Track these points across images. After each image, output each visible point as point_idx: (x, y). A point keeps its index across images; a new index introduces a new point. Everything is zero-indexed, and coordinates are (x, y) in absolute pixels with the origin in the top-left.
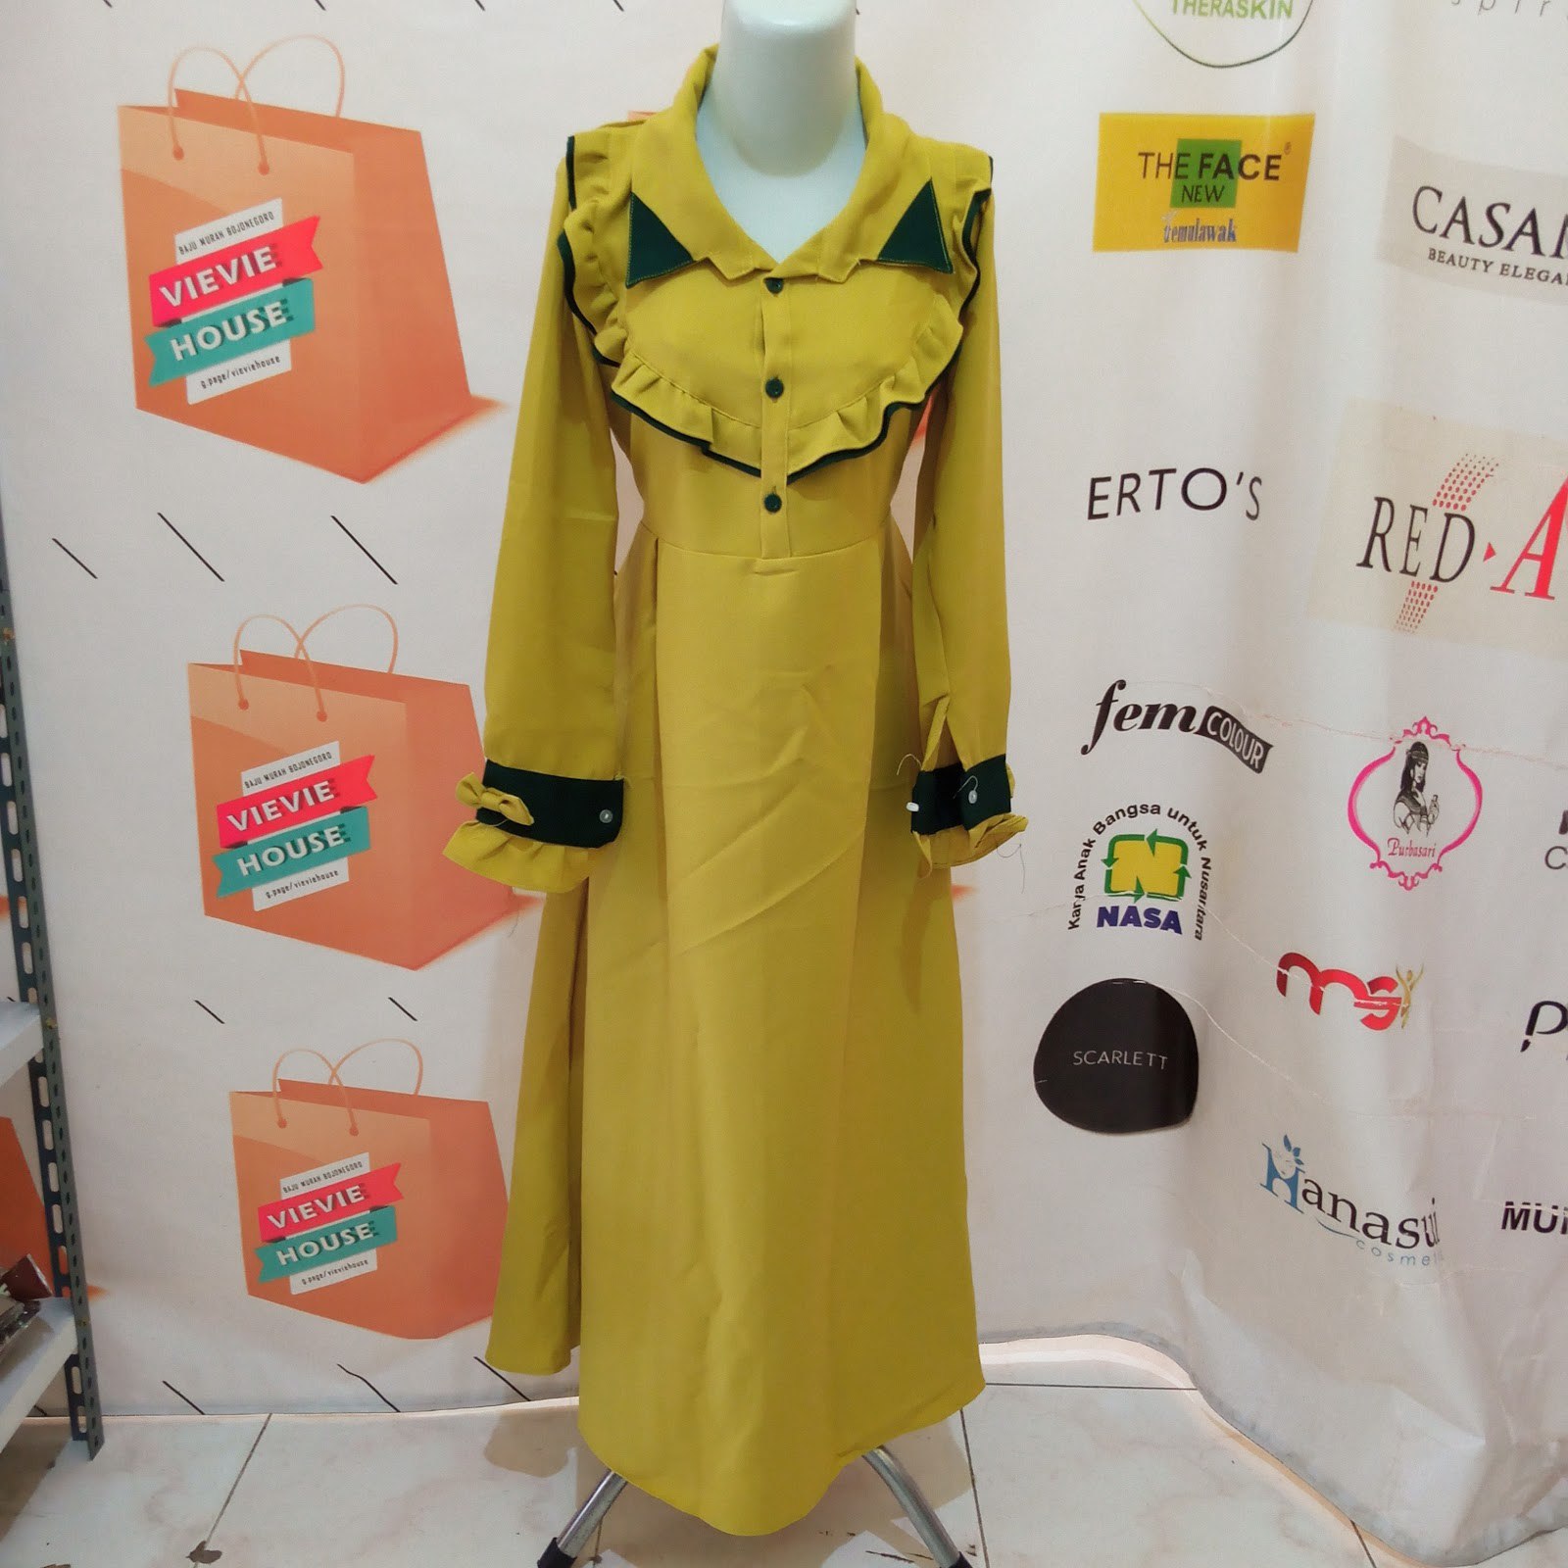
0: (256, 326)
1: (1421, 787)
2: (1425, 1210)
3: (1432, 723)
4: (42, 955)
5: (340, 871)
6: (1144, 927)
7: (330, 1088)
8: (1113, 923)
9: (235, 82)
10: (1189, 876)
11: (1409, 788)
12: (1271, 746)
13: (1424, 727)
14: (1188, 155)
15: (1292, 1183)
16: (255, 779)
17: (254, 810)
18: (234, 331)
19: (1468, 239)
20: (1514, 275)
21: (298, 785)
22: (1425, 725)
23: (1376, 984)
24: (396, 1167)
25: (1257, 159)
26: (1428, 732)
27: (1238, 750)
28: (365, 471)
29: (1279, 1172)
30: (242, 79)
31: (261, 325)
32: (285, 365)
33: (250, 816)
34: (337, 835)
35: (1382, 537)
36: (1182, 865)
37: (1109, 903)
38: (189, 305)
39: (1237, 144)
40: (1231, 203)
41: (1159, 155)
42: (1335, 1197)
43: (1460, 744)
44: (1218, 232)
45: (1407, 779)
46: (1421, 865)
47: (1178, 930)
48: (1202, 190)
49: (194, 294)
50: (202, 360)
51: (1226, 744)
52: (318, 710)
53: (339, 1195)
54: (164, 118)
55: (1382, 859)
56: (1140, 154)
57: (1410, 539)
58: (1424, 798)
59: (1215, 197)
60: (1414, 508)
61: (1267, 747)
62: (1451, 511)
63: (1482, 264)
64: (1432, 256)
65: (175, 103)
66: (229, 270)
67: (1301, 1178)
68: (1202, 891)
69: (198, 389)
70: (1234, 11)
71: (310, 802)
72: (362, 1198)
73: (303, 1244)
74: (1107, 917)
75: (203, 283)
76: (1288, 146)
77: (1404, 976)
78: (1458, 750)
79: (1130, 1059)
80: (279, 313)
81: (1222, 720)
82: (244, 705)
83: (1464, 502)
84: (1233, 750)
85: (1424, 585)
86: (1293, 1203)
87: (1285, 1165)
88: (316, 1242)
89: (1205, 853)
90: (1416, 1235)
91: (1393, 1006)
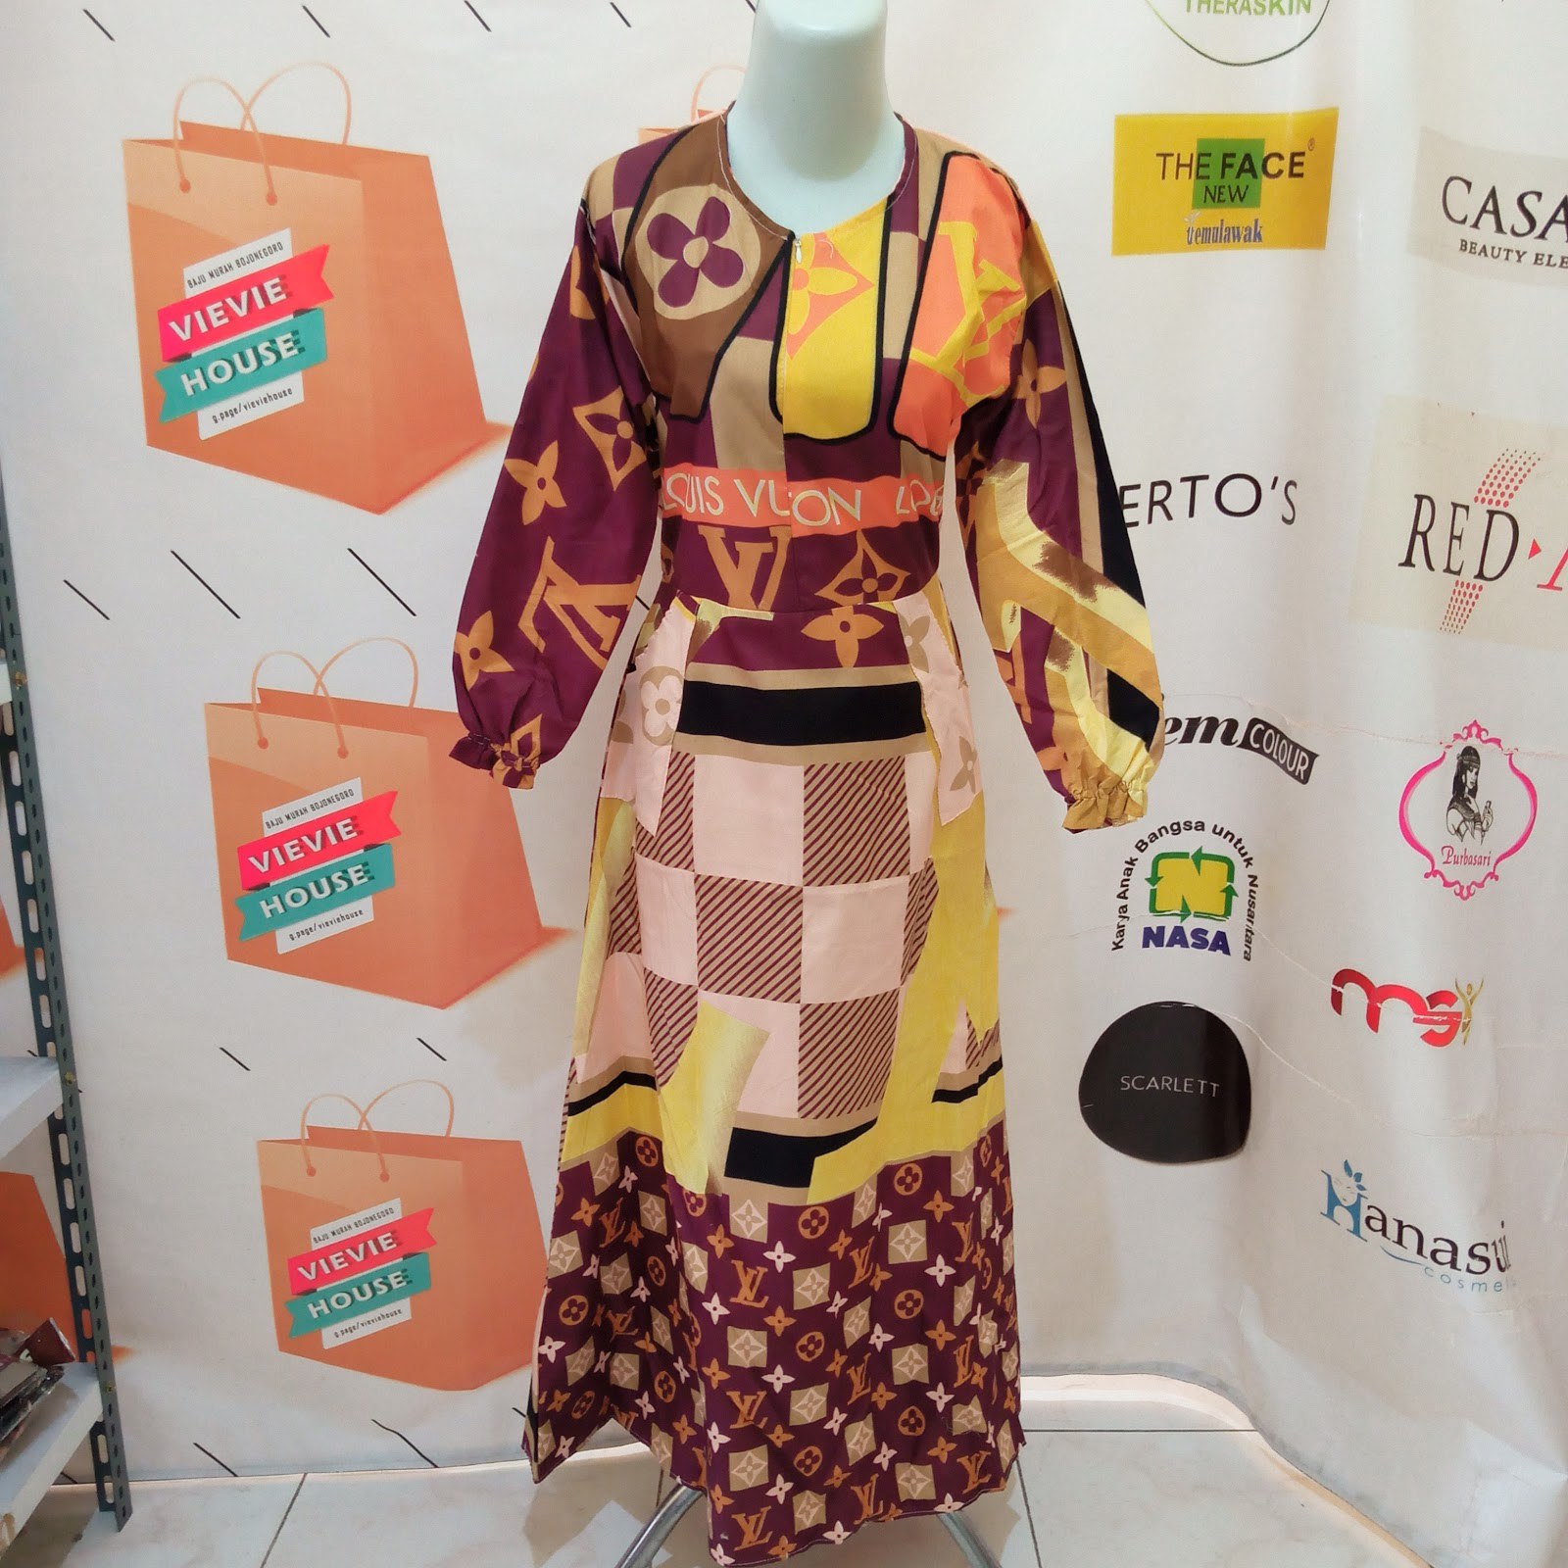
0: (268, 359)
1: (1473, 792)
2: (1496, 1234)
3: (1482, 727)
4: (60, 1007)
5: (364, 911)
6: (1191, 948)
7: (359, 1132)
8: (1159, 943)
9: (241, 112)
10: (1236, 895)
11: (1461, 794)
12: (1317, 756)
13: (1474, 730)
14: (1209, 155)
15: (1354, 1210)
16: (276, 819)
17: (276, 851)
18: (246, 364)
19: (1499, 229)
20: (1548, 264)
21: (320, 823)
22: (1477, 729)
23: (1436, 998)
24: (429, 1212)
25: (1281, 157)
26: (1479, 736)
27: (1282, 762)
28: (380, 502)
29: (1341, 1200)
30: (247, 108)
31: (272, 357)
32: (297, 397)
33: (271, 856)
34: (361, 874)
35: (1424, 535)
36: (1229, 884)
37: (1155, 923)
38: (198, 339)
39: (1260, 143)
40: (1256, 204)
41: (1179, 155)
42: (1400, 1223)
43: (1512, 749)
44: (1243, 233)
45: (1459, 785)
46: (1478, 872)
47: (1226, 951)
48: (1225, 191)
49: (204, 328)
50: (213, 394)
51: (1270, 756)
52: (338, 747)
53: (371, 1243)
54: (170, 151)
55: (1436, 868)
56: (1158, 155)
57: (1453, 537)
58: (1477, 804)
59: (1239, 197)
60: (1455, 506)
61: (1313, 756)
62: (1493, 507)
63: (1515, 254)
64: (1464, 245)
65: (181, 136)
66: (238, 303)
67: (1364, 1204)
68: (1249, 910)
69: (209, 425)
70: (1252, 8)
71: (333, 840)
72: (395, 1245)
73: (335, 1296)
74: (1152, 937)
75: (213, 316)
76: (1312, 142)
77: (1464, 990)
78: (1511, 755)
79: (1181, 1086)
80: (290, 344)
81: (1265, 731)
82: (263, 744)
83: (1506, 498)
84: (1277, 761)
85: (1468, 585)
86: (1356, 1231)
87: (1347, 1193)
88: (348, 1293)
89: (1251, 870)
90: (1487, 1261)
91: (1454, 1021)
